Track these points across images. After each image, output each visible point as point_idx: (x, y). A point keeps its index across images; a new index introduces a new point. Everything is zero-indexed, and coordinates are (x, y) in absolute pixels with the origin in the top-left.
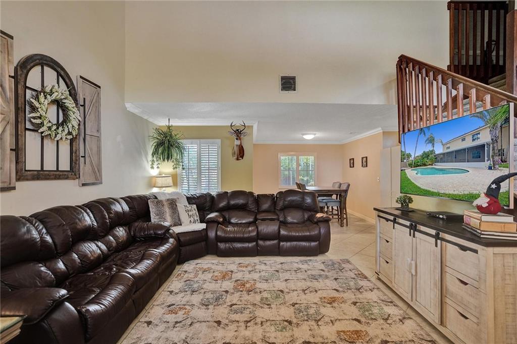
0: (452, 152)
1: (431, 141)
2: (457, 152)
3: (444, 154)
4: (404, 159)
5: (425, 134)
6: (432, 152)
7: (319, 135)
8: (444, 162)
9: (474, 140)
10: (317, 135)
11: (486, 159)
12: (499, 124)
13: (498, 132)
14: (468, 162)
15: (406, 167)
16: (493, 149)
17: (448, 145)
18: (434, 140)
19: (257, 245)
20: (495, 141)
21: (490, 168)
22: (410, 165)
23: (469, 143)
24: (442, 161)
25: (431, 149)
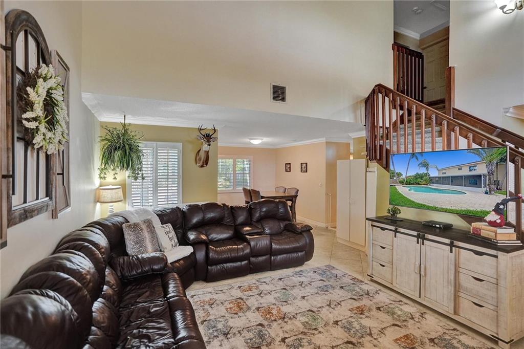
0: (448, 177)
1: (426, 165)
2: (454, 178)
3: (440, 178)
4: (394, 176)
5: (417, 159)
6: (426, 174)
7: (266, 140)
8: (440, 184)
9: (470, 170)
10: (263, 140)
11: (483, 186)
12: (495, 162)
13: (494, 168)
14: (465, 186)
15: (397, 183)
16: (490, 179)
17: (444, 171)
18: (428, 165)
19: (250, 263)
20: (491, 173)
21: (486, 193)
22: (402, 183)
23: (465, 172)
24: (437, 182)
25: (426, 172)
